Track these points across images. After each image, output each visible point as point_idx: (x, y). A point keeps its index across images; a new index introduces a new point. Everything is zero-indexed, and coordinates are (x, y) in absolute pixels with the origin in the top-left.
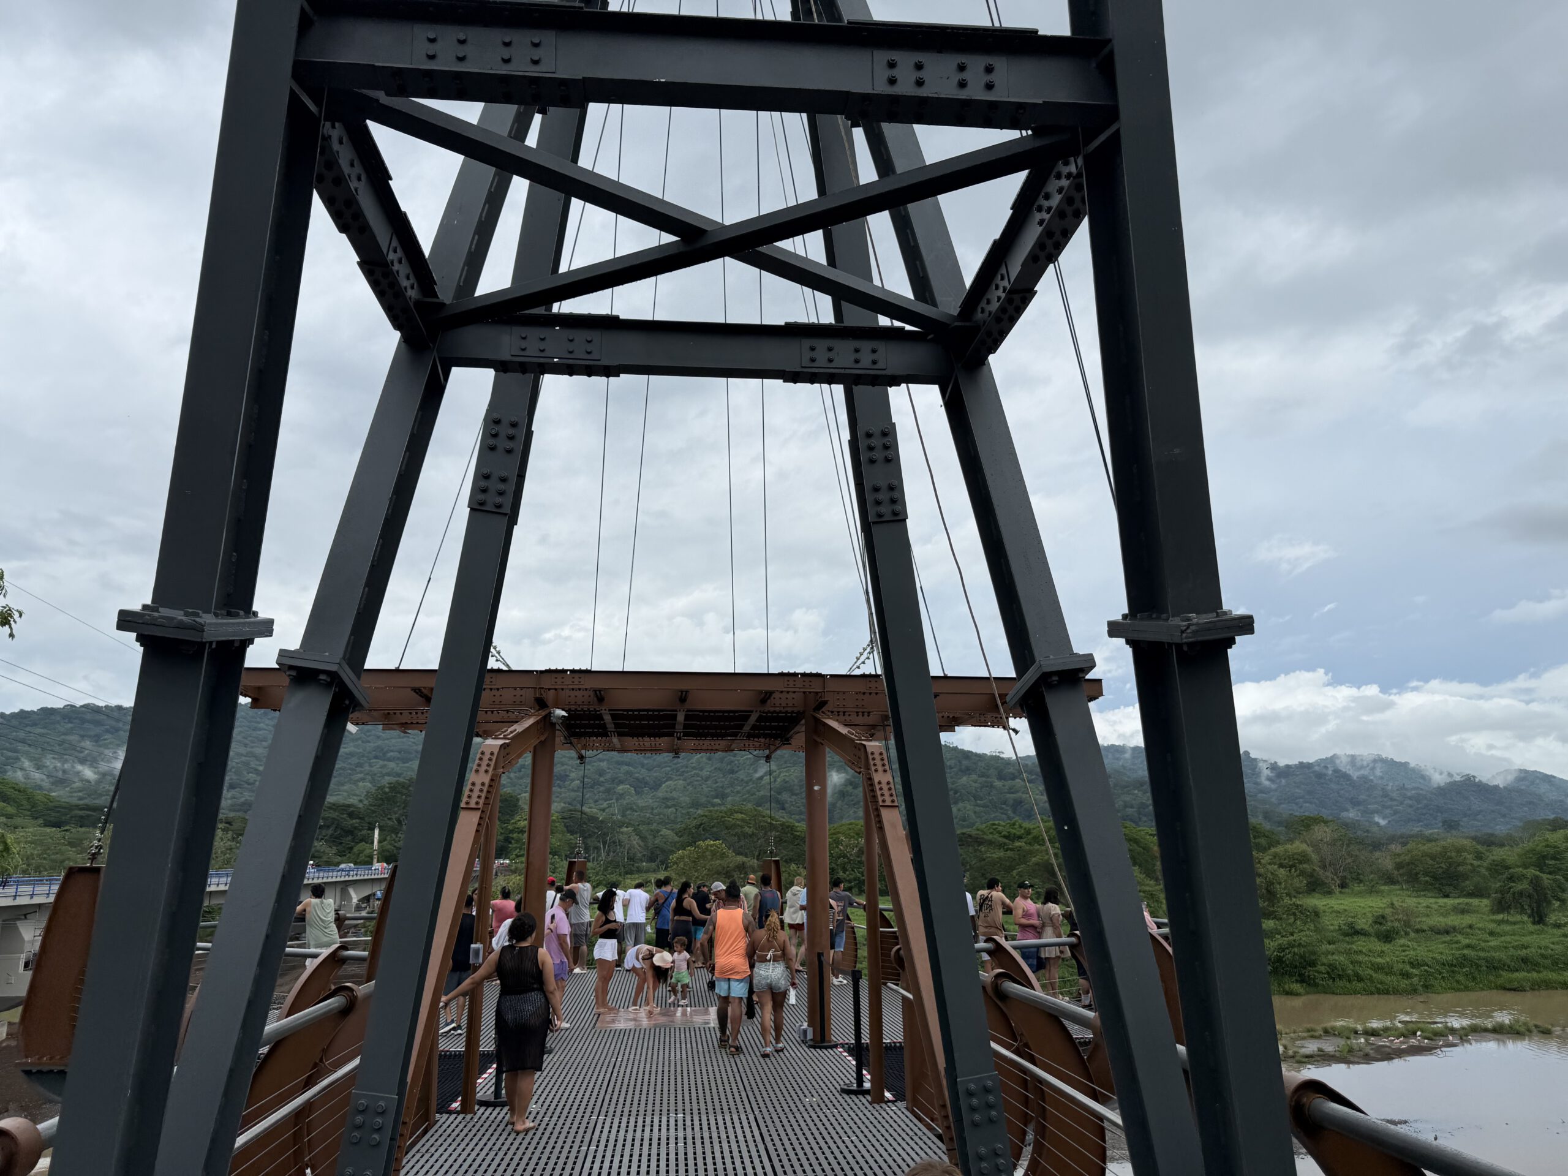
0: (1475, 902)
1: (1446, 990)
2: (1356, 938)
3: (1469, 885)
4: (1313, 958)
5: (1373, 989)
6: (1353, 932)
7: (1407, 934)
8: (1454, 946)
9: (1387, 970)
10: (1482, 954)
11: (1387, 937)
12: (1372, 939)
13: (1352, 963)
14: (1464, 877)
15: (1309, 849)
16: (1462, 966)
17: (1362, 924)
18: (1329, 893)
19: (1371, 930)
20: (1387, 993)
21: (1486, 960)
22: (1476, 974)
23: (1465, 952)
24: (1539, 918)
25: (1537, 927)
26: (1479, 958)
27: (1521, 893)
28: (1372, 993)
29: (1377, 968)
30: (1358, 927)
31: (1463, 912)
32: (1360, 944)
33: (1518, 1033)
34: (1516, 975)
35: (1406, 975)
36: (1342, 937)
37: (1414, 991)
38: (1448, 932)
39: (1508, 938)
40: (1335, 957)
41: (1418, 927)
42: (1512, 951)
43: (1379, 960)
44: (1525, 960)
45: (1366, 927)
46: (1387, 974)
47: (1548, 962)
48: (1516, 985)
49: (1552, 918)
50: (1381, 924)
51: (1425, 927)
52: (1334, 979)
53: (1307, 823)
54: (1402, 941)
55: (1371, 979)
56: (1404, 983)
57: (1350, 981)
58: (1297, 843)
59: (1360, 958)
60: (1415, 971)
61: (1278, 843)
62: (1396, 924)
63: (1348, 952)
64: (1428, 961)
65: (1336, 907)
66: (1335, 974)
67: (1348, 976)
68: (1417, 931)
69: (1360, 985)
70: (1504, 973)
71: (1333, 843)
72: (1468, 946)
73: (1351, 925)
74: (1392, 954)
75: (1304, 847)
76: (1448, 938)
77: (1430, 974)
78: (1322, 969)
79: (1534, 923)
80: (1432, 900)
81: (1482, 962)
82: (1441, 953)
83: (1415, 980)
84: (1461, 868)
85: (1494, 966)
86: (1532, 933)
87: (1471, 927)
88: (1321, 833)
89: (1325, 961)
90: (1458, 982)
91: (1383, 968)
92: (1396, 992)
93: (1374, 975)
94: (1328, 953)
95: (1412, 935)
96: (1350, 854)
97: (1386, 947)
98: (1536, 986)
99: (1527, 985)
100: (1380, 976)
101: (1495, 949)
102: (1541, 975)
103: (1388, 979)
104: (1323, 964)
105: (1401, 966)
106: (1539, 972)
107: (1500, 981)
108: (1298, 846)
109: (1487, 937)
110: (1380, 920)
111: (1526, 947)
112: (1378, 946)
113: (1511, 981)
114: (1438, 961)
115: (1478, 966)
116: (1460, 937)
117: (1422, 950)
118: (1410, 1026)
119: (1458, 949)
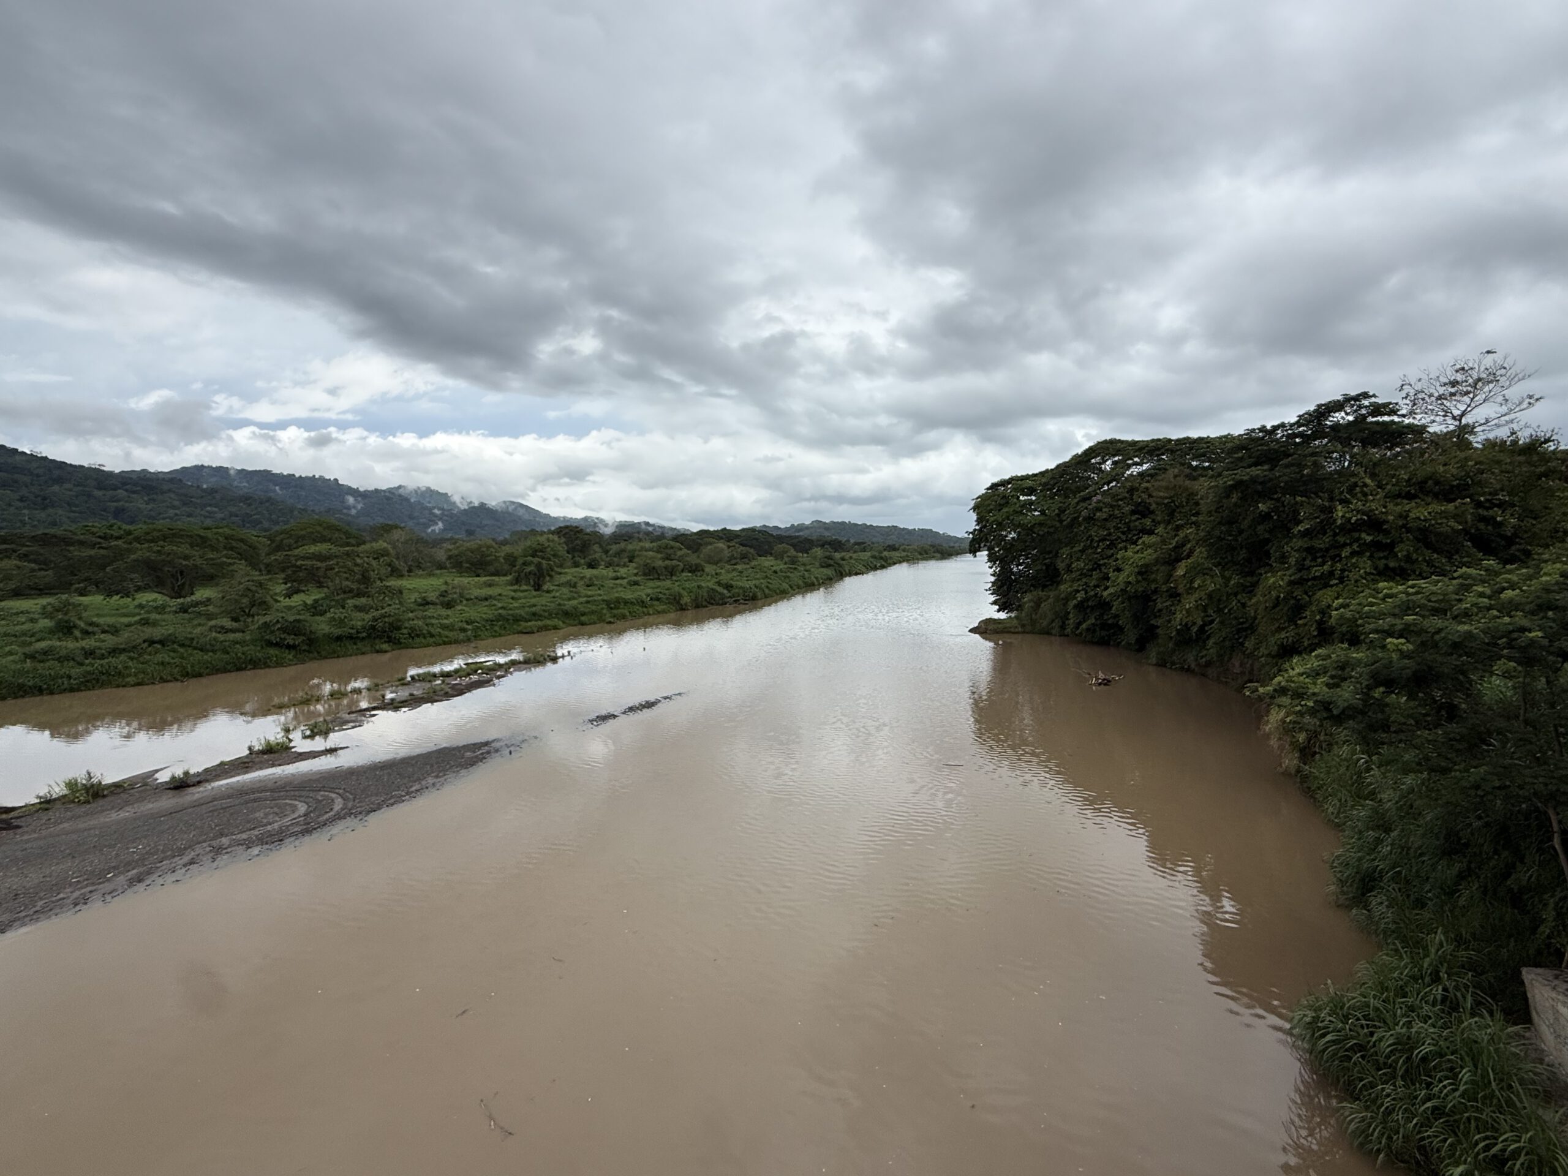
0: (496, 579)
1: (487, 638)
2: (427, 607)
3: (491, 569)
4: (399, 624)
5: (441, 642)
6: (425, 603)
7: (461, 601)
8: (493, 608)
9: (450, 628)
10: (510, 612)
11: (449, 605)
12: (439, 607)
13: (427, 625)
14: (490, 563)
15: (389, 547)
16: (498, 621)
17: (432, 596)
18: (401, 576)
19: (437, 601)
20: (450, 643)
21: (512, 615)
22: (506, 626)
23: (500, 611)
24: (538, 587)
25: (538, 593)
26: (509, 615)
27: (530, 573)
28: (440, 645)
29: (444, 627)
30: (429, 599)
31: (490, 585)
32: (431, 611)
33: (539, 662)
34: (530, 624)
35: (463, 630)
36: (417, 607)
37: (469, 640)
38: (486, 599)
39: (523, 601)
40: (415, 622)
41: (468, 596)
42: (527, 609)
43: (445, 621)
44: (534, 614)
45: (434, 599)
46: (451, 630)
47: (546, 614)
48: (529, 630)
49: (545, 587)
50: (444, 596)
51: (472, 597)
52: (413, 638)
53: (388, 529)
54: (459, 607)
55: (440, 635)
56: (462, 636)
57: (425, 638)
58: (381, 542)
59: (434, 621)
60: (470, 627)
61: (364, 543)
62: (455, 596)
63: (424, 618)
64: (478, 619)
65: (409, 586)
66: (414, 634)
67: (423, 634)
68: (467, 600)
69: (432, 640)
70: (522, 623)
71: (406, 542)
72: (502, 608)
73: (424, 599)
74: (452, 617)
75: (385, 545)
76: (487, 603)
77: (478, 628)
78: (405, 631)
79: (535, 590)
80: (471, 579)
81: (510, 618)
82: (485, 613)
83: (469, 632)
84: (488, 558)
85: (517, 620)
86: (535, 597)
87: (500, 595)
88: (396, 535)
89: (407, 625)
90: (495, 631)
91: (448, 627)
92: (457, 642)
93: (442, 632)
94: (409, 619)
95: (465, 602)
96: (417, 550)
97: (449, 612)
98: (540, 629)
99: (535, 629)
100: (446, 633)
101: (516, 608)
102: (543, 622)
103: (451, 634)
104: (406, 628)
105: (460, 624)
106: (541, 620)
107: (520, 629)
108: (381, 544)
109: (511, 601)
110: (444, 594)
111: (535, 606)
112: (444, 612)
113: (525, 628)
114: (484, 619)
115: (508, 620)
116: (495, 602)
117: (472, 613)
118: (473, 666)
119: (496, 610)
